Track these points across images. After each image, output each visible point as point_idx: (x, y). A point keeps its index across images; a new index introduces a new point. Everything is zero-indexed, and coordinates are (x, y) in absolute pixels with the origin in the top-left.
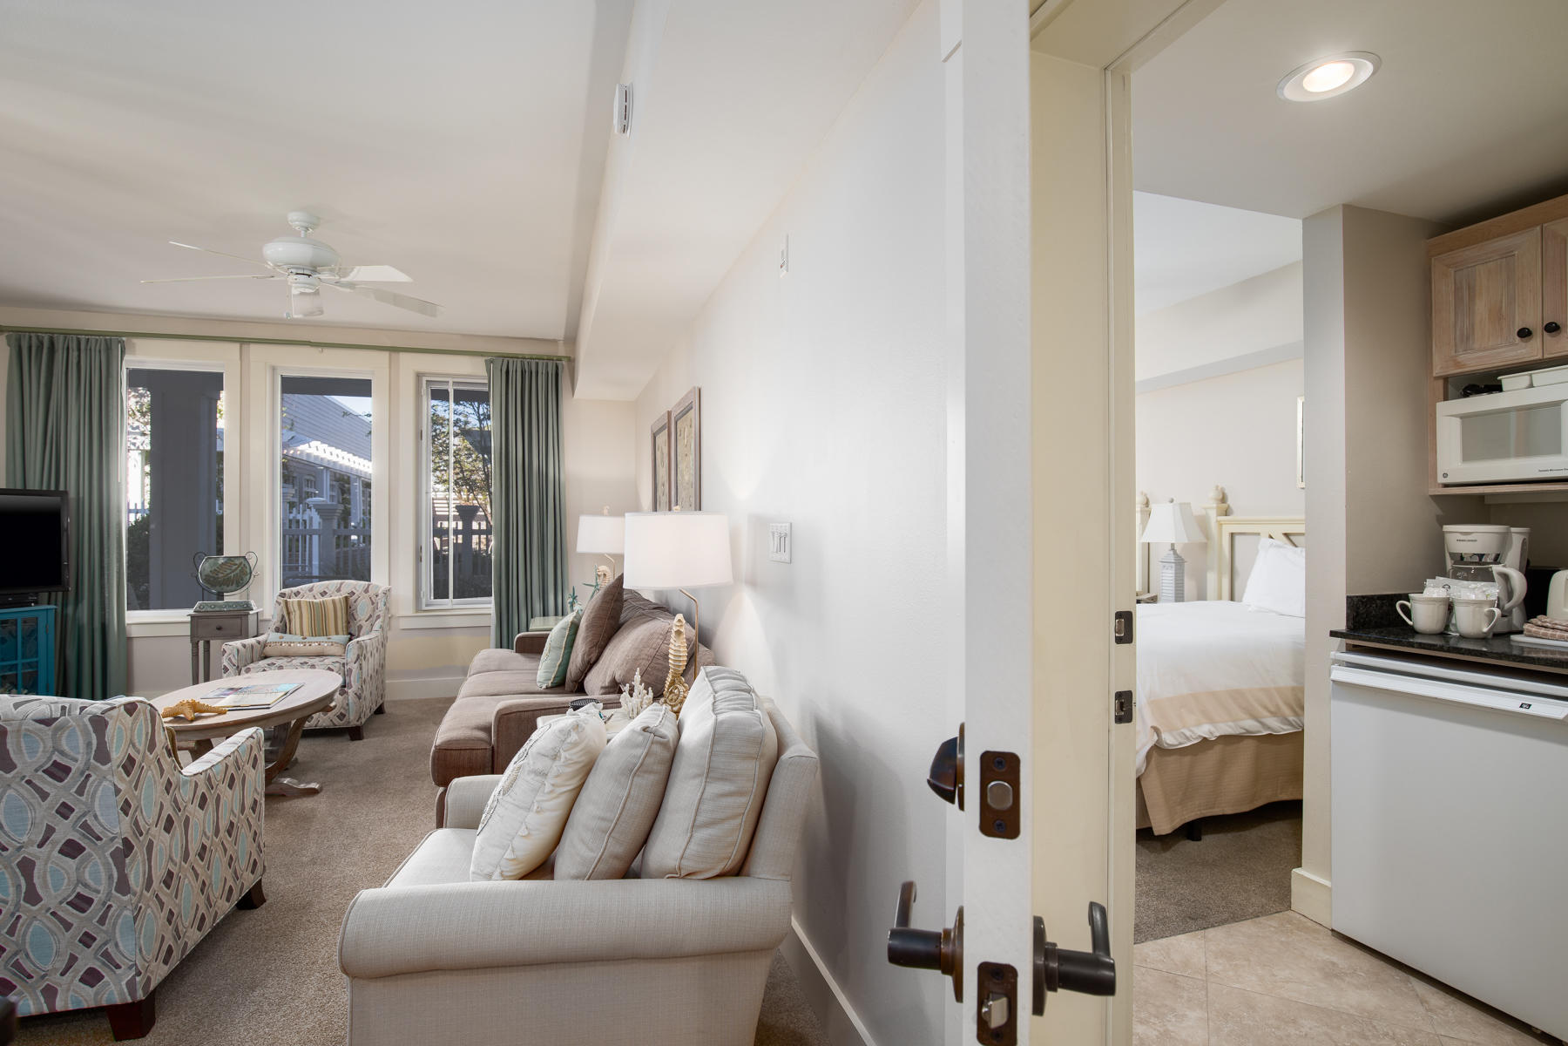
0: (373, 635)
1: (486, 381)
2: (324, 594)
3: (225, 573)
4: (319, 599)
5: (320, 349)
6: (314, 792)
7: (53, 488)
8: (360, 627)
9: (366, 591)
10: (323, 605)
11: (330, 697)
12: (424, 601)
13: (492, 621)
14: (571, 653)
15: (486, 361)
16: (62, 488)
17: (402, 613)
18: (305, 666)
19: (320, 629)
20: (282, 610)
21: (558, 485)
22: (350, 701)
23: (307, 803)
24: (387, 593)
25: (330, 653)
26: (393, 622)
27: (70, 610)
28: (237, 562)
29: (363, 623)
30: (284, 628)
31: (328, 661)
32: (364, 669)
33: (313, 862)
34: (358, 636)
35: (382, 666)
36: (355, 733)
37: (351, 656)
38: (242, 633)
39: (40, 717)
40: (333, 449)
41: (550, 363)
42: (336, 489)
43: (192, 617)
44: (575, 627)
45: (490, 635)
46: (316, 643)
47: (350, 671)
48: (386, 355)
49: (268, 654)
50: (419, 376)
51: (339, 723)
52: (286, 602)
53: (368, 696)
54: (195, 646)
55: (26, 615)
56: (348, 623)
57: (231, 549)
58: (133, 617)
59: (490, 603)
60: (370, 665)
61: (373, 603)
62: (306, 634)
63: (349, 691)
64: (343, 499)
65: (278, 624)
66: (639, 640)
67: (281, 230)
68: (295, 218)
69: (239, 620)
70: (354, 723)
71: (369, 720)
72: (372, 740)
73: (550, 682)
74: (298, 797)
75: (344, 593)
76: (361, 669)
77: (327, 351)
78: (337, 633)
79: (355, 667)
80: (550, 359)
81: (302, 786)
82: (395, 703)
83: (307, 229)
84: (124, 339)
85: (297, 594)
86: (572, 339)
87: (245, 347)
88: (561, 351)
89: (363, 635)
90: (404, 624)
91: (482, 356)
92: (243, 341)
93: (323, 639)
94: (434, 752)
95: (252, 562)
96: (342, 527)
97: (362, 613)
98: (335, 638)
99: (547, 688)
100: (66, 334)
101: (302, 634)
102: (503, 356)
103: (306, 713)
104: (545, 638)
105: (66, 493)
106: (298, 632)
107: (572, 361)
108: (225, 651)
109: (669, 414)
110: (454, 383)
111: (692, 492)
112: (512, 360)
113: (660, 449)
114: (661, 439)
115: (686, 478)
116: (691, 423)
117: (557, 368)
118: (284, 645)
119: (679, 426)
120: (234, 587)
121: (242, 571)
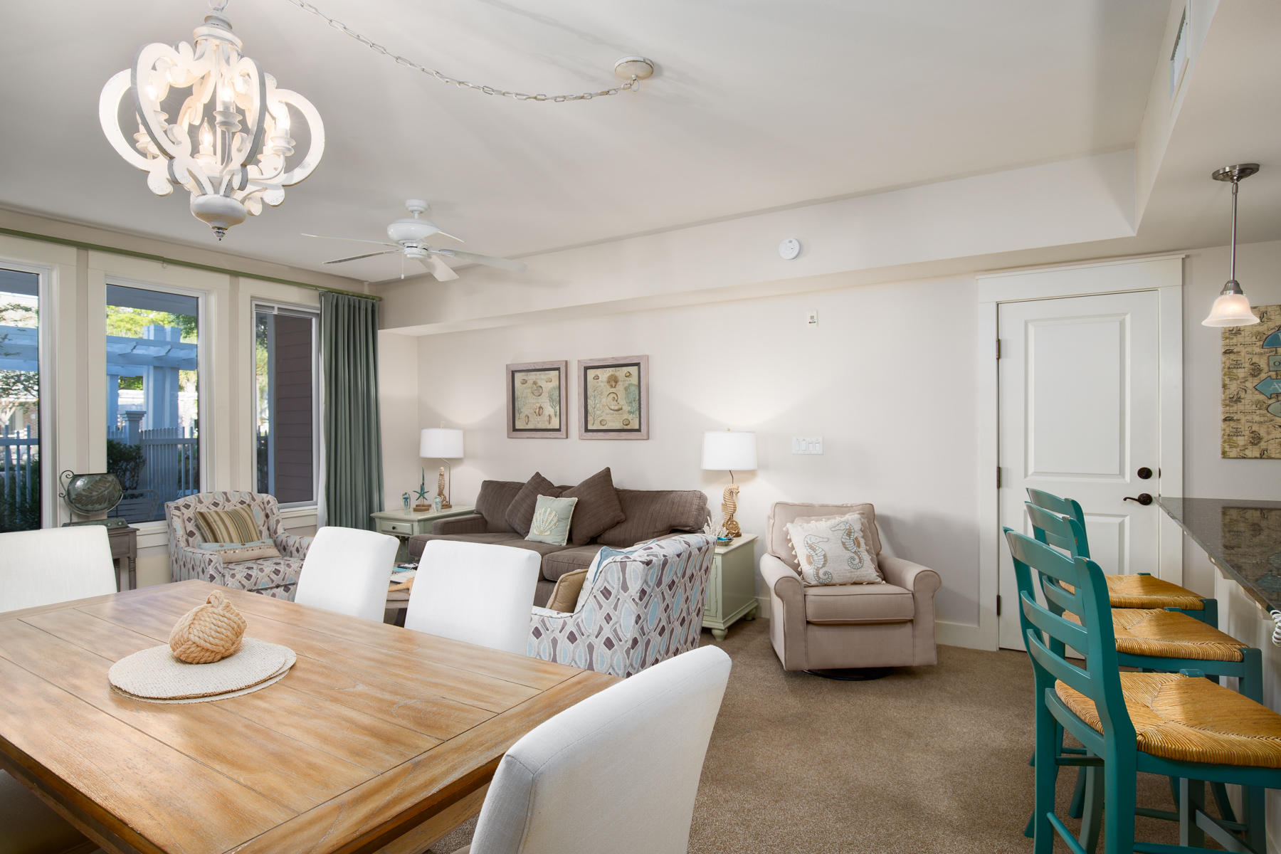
3: (100, 491)
5: (165, 265)
19: (246, 536)
28: (110, 479)
31: (270, 562)
38: (130, 551)
48: (227, 278)
50: (253, 299)
85: (188, 506)
87: (83, 252)
92: (83, 246)
97: (257, 517)
102: (331, 291)
109: (566, 362)
110: (279, 308)
111: (630, 417)
112: (340, 296)
113: (530, 383)
114: (533, 376)
115: (613, 407)
116: (629, 375)
117: (373, 305)
118: (228, 552)
119: (591, 373)
120: (105, 505)
121: (114, 488)
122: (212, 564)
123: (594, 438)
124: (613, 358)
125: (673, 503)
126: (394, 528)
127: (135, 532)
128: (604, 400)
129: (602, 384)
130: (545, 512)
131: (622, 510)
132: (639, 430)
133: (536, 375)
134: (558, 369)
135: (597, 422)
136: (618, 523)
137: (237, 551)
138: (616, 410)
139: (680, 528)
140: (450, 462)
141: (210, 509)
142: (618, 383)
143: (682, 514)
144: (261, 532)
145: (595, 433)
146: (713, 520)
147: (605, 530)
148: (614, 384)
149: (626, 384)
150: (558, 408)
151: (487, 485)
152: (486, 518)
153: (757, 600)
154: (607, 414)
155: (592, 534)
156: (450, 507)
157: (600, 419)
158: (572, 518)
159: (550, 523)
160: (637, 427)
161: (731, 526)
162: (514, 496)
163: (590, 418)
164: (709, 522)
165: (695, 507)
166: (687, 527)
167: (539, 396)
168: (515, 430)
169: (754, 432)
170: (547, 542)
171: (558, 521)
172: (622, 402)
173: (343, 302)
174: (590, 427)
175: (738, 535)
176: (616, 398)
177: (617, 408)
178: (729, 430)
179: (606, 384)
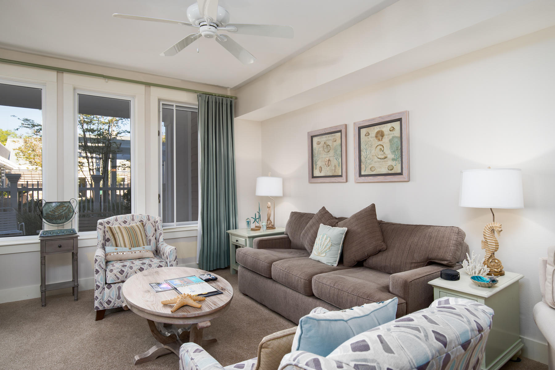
1: (197, 107)
3: (60, 212)
4: (128, 226)
5: (107, 80)
9: (149, 220)
19: (133, 243)
25: (147, 256)
28: (66, 205)
29: (151, 237)
41: (228, 99)
43: (41, 240)
45: (197, 240)
48: (144, 87)
50: (159, 100)
54: (44, 258)
56: (146, 238)
59: (197, 224)
61: (154, 226)
69: (72, 241)
77: (110, 82)
80: (227, 97)
85: (108, 223)
87: (61, 74)
92: (60, 70)
95: (74, 205)
97: (149, 232)
98: (144, 247)
101: (127, 247)
102: (206, 94)
109: (346, 125)
110: (176, 106)
111: (393, 163)
112: (210, 96)
113: (322, 143)
114: (324, 138)
115: (380, 157)
116: (393, 129)
117: (231, 102)
118: (119, 253)
119: (363, 131)
120: (64, 220)
121: (69, 210)
122: (97, 262)
123: (366, 181)
124: (380, 117)
125: (430, 237)
126: (237, 241)
127: (77, 237)
128: (373, 151)
129: (372, 139)
130: (323, 238)
131: (384, 241)
132: (401, 174)
133: (326, 137)
134: (340, 131)
135: (368, 169)
136: (380, 251)
137: (125, 253)
138: (382, 159)
139: (437, 261)
140: (275, 200)
141: (121, 225)
142: (384, 137)
143: (440, 248)
144: (150, 240)
145: (366, 178)
146: (473, 257)
147: (369, 256)
148: (380, 138)
149: (391, 137)
150: (340, 160)
151: (294, 214)
152: (290, 238)
153: (523, 341)
154: (375, 162)
155: (358, 258)
156: (274, 228)
157: (370, 166)
158: (343, 243)
159: (326, 246)
160: (399, 171)
161: (492, 264)
162: (307, 223)
163: (363, 166)
164: (469, 258)
165: (453, 242)
166: (445, 261)
167: (329, 152)
168: (313, 177)
169: (520, 170)
170: (323, 262)
171: (332, 245)
172: (388, 152)
173: (212, 100)
174: (363, 173)
175: (501, 274)
176: (383, 149)
177: (383, 157)
178: (489, 168)
179: (375, 139)
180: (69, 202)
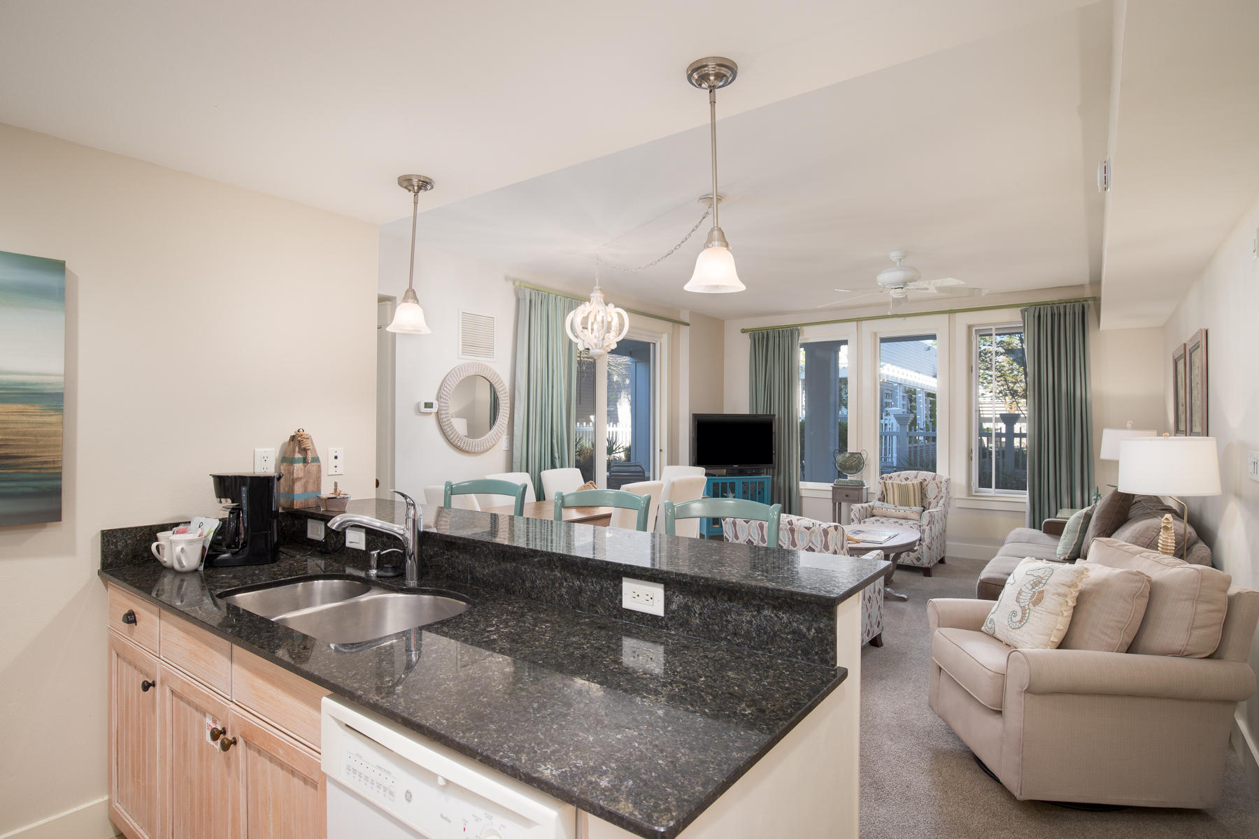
0: (938, 509)
1: (1022, 325)
2: (907, 479)
3: (850, 463)
4: (904, 482)
6: (903, 600)
7: (768, 413)
8: (930, 503)
9: (934, 479)
10: (906, 486)
11: (913, 544)
12: (973, 488)
13: (1027, 508)
14: (1084, 536)
15: (1021, 310)
16: (772, 413)
17: (958, 496)
18: (897, 524)
19: (905, 502)
20: (882, 488)
21: (1085, 403)
22: (924, 551)
23: (901, 605)
24: (948, 481)
25: (911, 517)
26: (952, 502)
27: (775, 478)
28: (856, 456)
29: (932, 500)
30: (883, 499)
31: (911, 522)
32: (933, 531)
33: (906, 634)
34: (929, 509)
35: (944, 531)
36: (927, 572)
37: (925, 520)
38: (859, 501)
39: (806, 526)
40: (904, 370)
41: (1077, 304)
42: (906, 398)
43: (833, 488)
44: (1088, 517)
45: (1025, 518)
46: (903, 511)
47: (924, 530)
48: (946, 316)
49: (875, 514)
51: (917, 564)
52: (885, 483)
53: (935, 550)
54: (834, 504)
55: (760, 480)
56: (922, 499)
57: (852, 448)
58: (803, 485)
59: (1026, 494)
60: (937, 528)
61: (938, 488)
62: (896, 504)
63: (924, 544)
64: (911, 406)
65: (880, 496)
66: (1137, 531)
67: (886, 264)
68: (894, 255)
69: (857, 492)
70: (926, 565)
71: (935, 565)
72: (937, 578)
73: (1067, 556)
74: (894, 600)
75: (919, 479)
76: (931, 530)
77: (907, 319)
78: (915, 506)
79: (927, 528)
80: (1077, 301)
81: (897, 595)
82: (952, 558)
83: (901, 260)
84: (799, 328)
85: (891, 478)
86: (1096, 282)
87: (860, 323)
88: (1088, 293)
89: (932, 508)
90: (959, 504)
91: (1018, 307)
92: (859, 320)
93: (907, 508)
94: (979, 584)
95: (864, 456)
96: (913, 431)
97: (931, 493)
98: (914, 508)
99: (1064, 559)
100: (773, 329)
101: (894, 504)
102: (1036, 305)
103: (901, 550)
104: (1065, 523)
105: (774, 415)
106: (892, 502)
107: (1097, 300)
108: (852, 510)
110: (997, 329)
112: (1043, 306)
114: (1180, 366)
117: (1083, 308)
120: (854, 471)
121: (859, 462)
124: (1193, 337)
133: (1181, 364)
168: (1177, 431)
173: (1046, 312)
180: (860, 453)
